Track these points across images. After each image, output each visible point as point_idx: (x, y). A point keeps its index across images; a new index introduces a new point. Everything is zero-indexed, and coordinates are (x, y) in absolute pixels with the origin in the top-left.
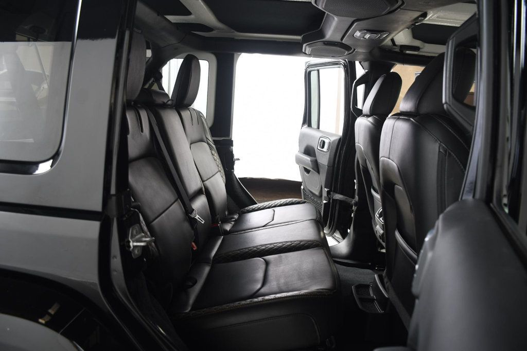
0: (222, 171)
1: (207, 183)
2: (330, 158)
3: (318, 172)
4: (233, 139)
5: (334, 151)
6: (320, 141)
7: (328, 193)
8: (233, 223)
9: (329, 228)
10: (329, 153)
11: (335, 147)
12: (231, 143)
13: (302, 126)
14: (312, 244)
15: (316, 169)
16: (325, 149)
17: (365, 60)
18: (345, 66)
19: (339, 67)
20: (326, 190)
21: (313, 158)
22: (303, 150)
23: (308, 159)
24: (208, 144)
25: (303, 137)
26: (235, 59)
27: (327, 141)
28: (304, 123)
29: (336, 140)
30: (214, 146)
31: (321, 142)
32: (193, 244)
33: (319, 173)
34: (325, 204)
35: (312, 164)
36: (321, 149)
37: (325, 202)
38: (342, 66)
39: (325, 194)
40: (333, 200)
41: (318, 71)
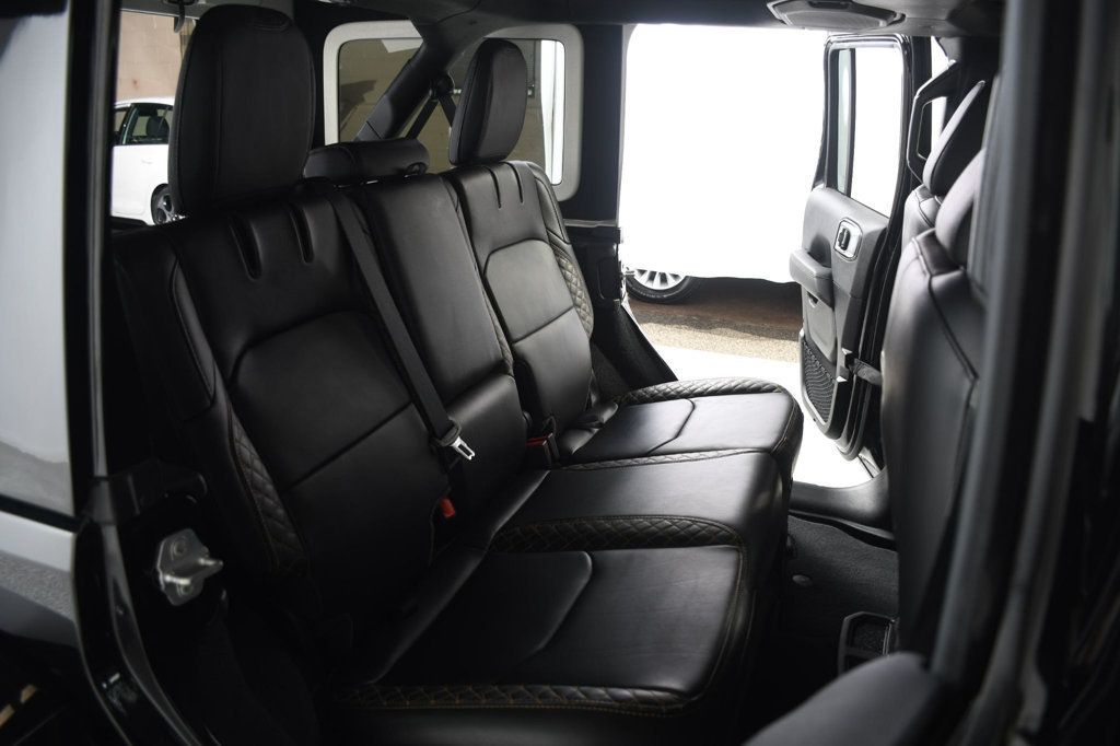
0: (587, 306)
1: (525, 346)
2: (857, 276)
3: (832, 305)
4: (619, 226)
5: (868, 259)
6: (841, 228)
7: (849, 360)
8: (596, 430)
9: (848, 441)
10: (856, 262)
11: (871, 250)
12: (614, 235)
13: (814, 187)
14: (718, 532)
15: (827, 298)
16: (850, 253)
17: (950, 35)
18: (905, 46)
19: (892, 46)
20: (846, 352)
21: (824, 270)
22: (808, 246)
23: (812, 268)
24: (552, 243)
25: (813, 212)
26: (624, 37)
27: (855, 234)
28: (819, 177)
29: (875, 232)
30: (568, 247)
31: (842, 234)
32: (448, 503)
33: (834, 310)
34: (840, 384)
35: (820, 284)
36: (842, 251)
37: (840, 379)
38: (898, 44)
39: (841, 362)
40: (858, 378)
41: (853, 51)
